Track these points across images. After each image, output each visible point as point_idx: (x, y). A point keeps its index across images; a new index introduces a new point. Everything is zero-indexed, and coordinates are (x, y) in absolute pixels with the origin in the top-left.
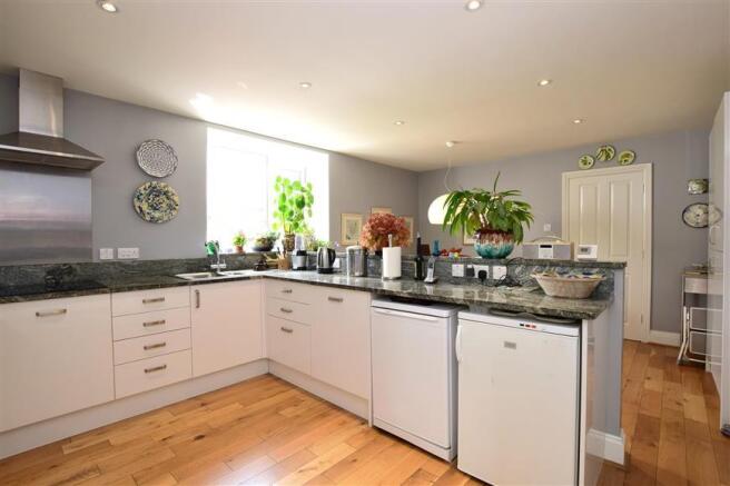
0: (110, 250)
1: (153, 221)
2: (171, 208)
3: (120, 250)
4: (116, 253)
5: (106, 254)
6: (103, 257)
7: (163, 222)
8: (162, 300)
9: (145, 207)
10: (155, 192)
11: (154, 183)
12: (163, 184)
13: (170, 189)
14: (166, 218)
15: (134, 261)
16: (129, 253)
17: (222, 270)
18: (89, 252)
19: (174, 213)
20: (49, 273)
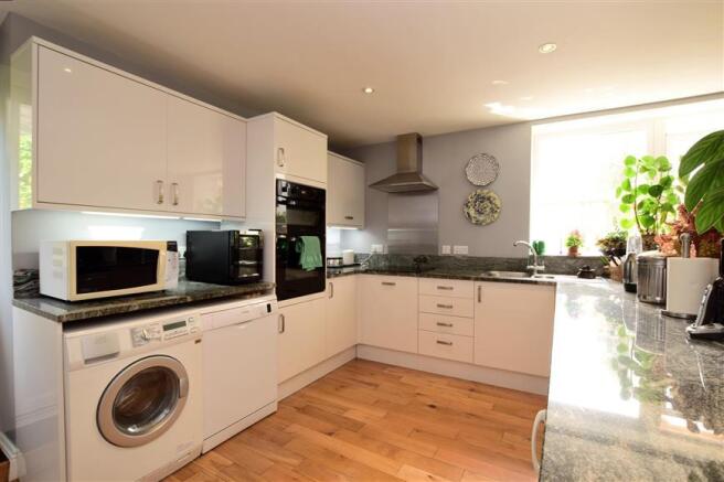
0: (449, 247)
1: (478, 223)
2: (493, 211)
3: (455, 247)
4: (452, 250)
5: (446, 250)
6: (444, 252)
7: (488, 224)
8: (451, 288)
9: (472, 212)
10: (481, 199)
11: (479, 191)
12: (485, 191)
13: (492, 194)
14: (489, 221)
15: (464, 256)
16: (461, 250)
17: (539, 272)
18: (436, 247)
19: (496, 215)
20: (415, 260)
